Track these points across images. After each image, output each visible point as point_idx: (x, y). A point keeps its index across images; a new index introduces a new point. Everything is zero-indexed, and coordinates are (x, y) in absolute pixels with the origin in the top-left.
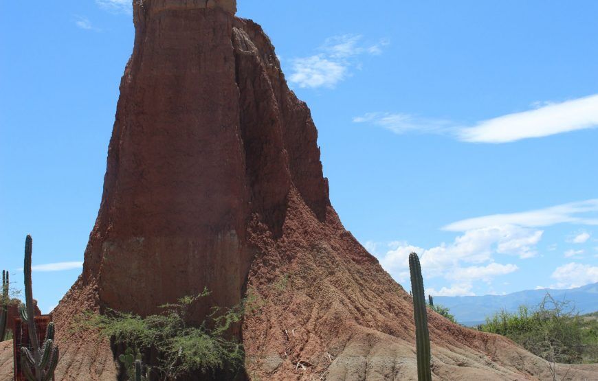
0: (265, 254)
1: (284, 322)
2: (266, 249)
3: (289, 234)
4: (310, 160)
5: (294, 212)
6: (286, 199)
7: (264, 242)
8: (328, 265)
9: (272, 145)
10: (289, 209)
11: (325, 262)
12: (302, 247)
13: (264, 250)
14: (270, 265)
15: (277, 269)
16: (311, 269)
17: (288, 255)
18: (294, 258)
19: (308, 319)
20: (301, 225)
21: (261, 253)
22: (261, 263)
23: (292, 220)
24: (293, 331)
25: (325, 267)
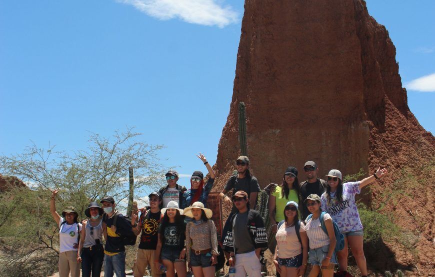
0: (375, 147)
1: (406, 204)
2: (375, 143)
3: (391, 130)
4: (392, 73)
5: (391, 113)
6: (383, 103)
7: (373, 136)
8: (430, 156)
9: (369, 56)
10: (386, 110)
11: (426, 154)
12: (405, 141)
13: (373, 143)
14: (381, 156)
15: (387, 160)
16: (416, 160)
17: (394, 148)
18: (400, 150)
19: (426, 201)
20: (400, 124)
21: (371, 146)
22: (372, 154)
23: (391, 119)
24: (417, 211)
25: (427, 158)
